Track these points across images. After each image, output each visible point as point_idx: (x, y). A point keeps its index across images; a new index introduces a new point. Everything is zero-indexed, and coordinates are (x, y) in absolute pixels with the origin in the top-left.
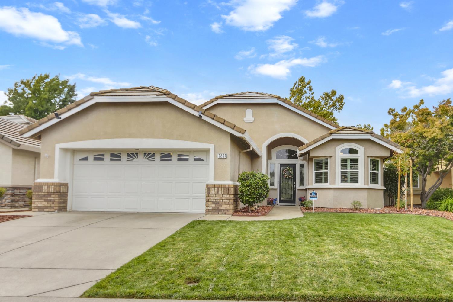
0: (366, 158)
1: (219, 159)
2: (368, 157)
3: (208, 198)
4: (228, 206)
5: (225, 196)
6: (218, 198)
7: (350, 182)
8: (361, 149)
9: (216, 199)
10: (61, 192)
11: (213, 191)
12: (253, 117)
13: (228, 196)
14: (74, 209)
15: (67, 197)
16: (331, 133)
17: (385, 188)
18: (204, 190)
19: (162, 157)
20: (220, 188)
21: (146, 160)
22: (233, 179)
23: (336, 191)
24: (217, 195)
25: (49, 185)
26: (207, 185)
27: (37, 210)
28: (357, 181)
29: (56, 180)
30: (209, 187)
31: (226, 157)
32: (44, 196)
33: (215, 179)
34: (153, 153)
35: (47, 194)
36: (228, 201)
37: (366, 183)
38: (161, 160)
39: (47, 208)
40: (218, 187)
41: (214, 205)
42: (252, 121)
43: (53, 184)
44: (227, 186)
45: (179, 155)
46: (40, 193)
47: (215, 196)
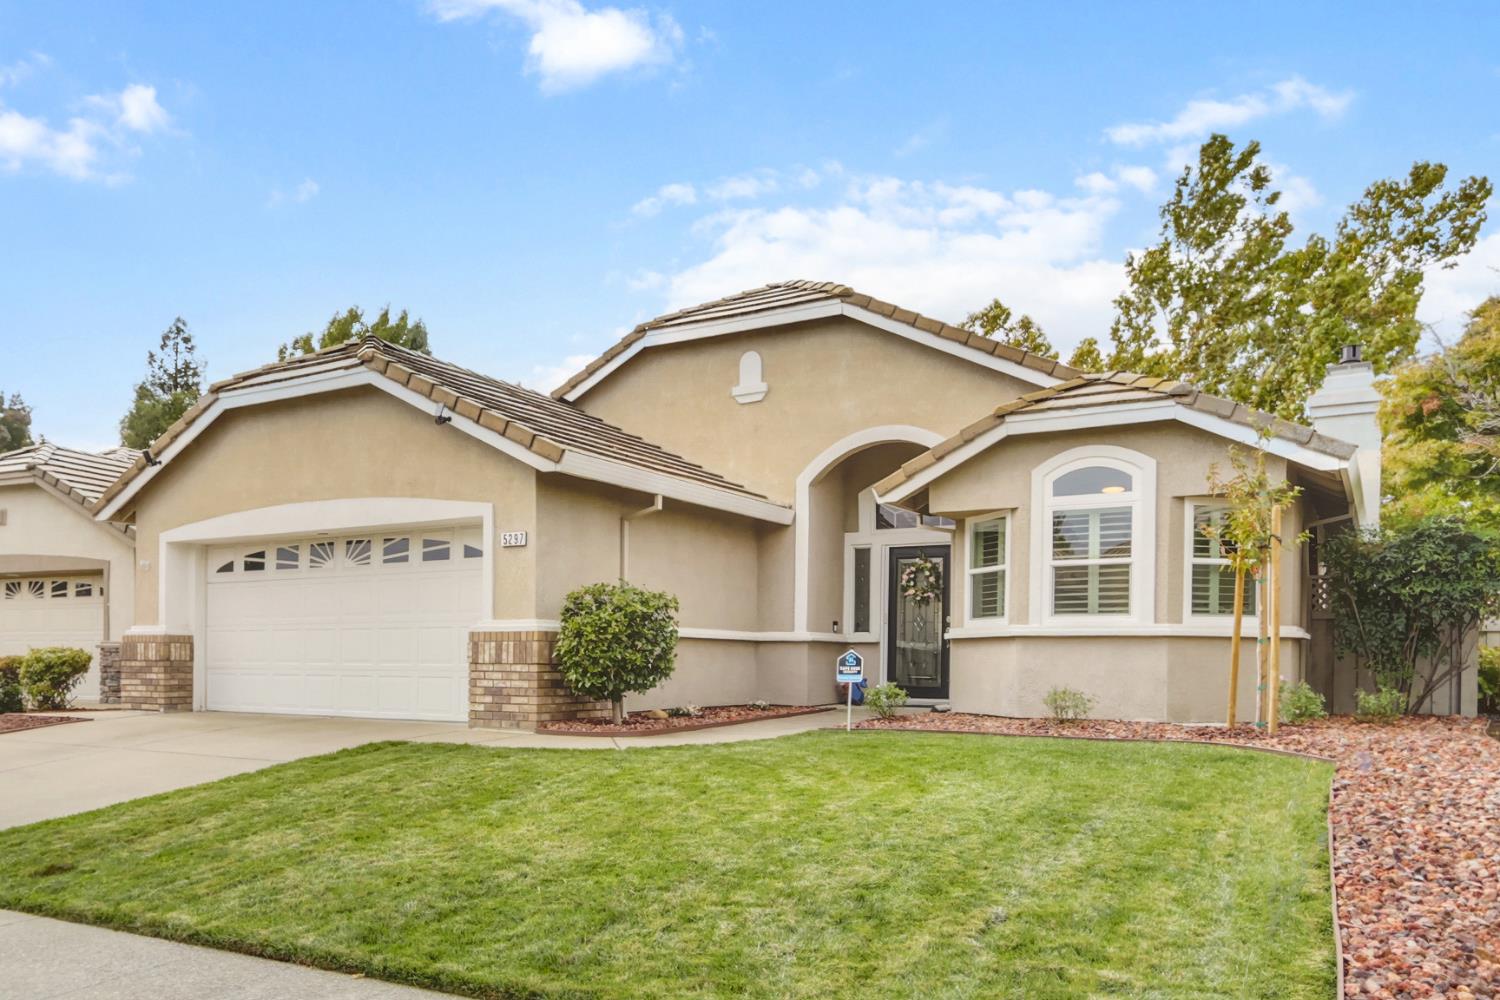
0: (1167, 504)
1: (507, 551)
2: (1181, 499)
3: (474, 675)
4: (525, 700)
5: (518, 668)
6: (499, 676)
7: (1100, 612)
8: (1141, 468)
9: (494, 679)
10: (173, 658)
11: (488, 652)
12: (763, 380)
13: (525, 668)
14: (211, 707)
15: (191, 672)
16: (1001, 413)
17: (1308, 636)
18: (464, 651)
19: (387, 552)
20: (505, 643)
21: (350, 563)
22: (541, 615)
23: (1032, 646)
24: (497, 667)
25: (147, 640)
26: (472, 635)
27: (129, 706)
28: (1126, 605)
29: (160, 629)
30: (476, 639)
31: (523, 543)
32: (141, 670)
33: (496, 615)
34: (366, 539)
35: (144, 664)
36: (525, 684)
37: (1164, 611)
38: (385, 561)
39: (146, 700)
40: (499, 638)
41: (489, 699)
42: (759, 397)
43: (154, 638)
44: (523, 638)
45: (427, 543)
46: (133, 664)
47: (491, 668)
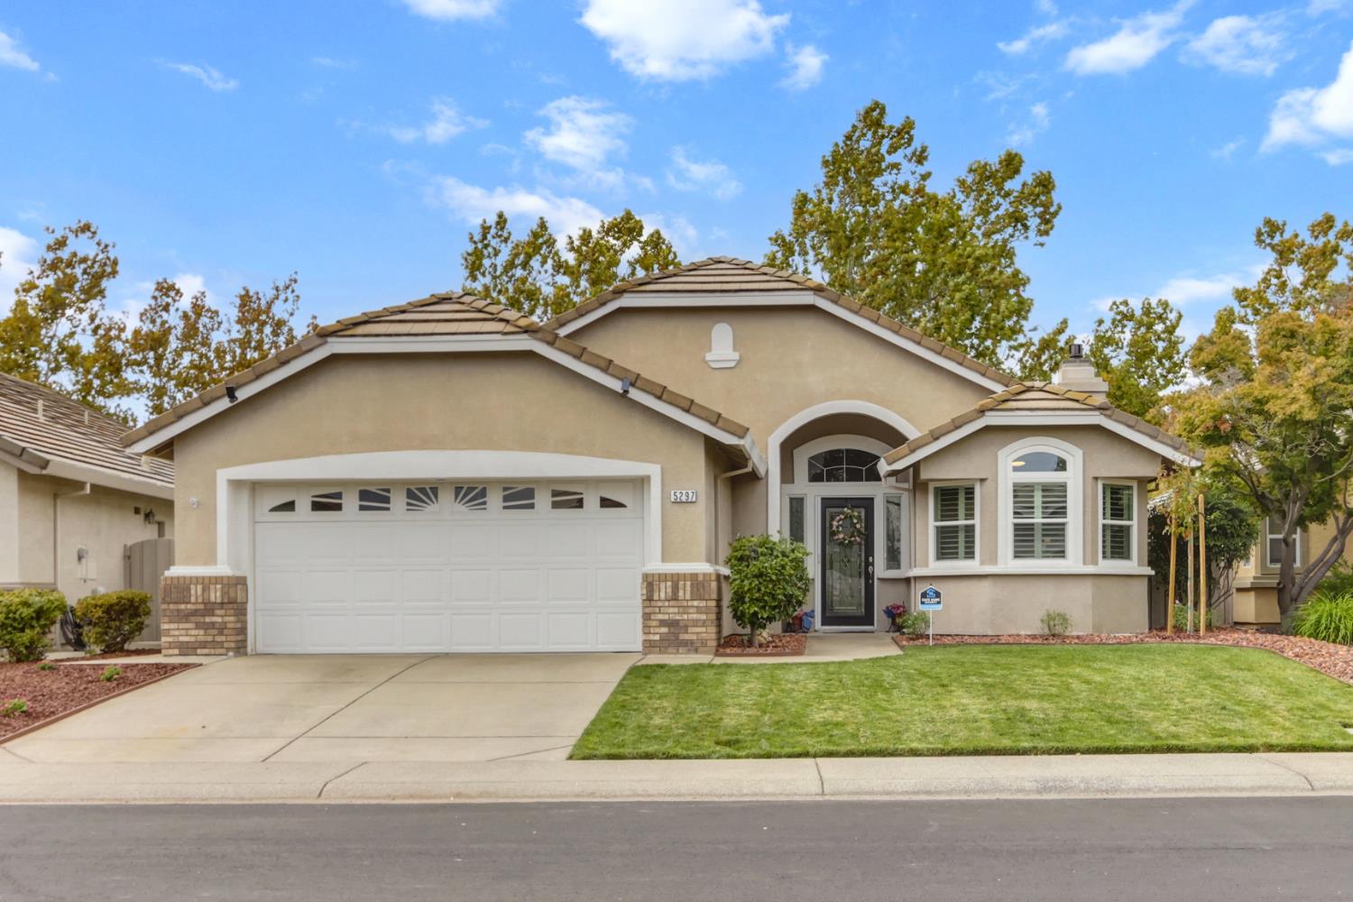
0: (1090, 480)
1: (675, 505)
2: (1096, 479)
3: (647, 610)
4: (704, 629)
5: (695, 603)
6: (676, 610)
7: (1043, 557)
8: (1073, 456)
9: (672, 613)
10: (239, 601)
11: (664, 591)
12: (735, 349)
13: (703, 604)
14: (259, 652)
15: (245, 615)
16: (985, 408)
17: (1153, 573)
18: (638, 592)
19: (506, 499)
20: (681, 583)
21: (461, 508)
22: (713, 558)
23: (1000, 583)
24: (672, 603)
25: (207, 582)
26: (646, 577)
27: (176, 651)
28: (1063, 552)
29: (222, 569)
30: (650, 579)
31: (694, 500)
32: (195, 613)
33: (664, 560)
34: (481, 487)
35: (202, 607)
36: (703, 617)
37: (1089, 558)
38: (505, 508)
39: (203, 645)
40: (675, 579)
41: (664, 630)
42: (732, 364)
43: (217, 580)
44: (701, 578)
45: (555, 494)
46: (183, 607)
47: (667, 604)
